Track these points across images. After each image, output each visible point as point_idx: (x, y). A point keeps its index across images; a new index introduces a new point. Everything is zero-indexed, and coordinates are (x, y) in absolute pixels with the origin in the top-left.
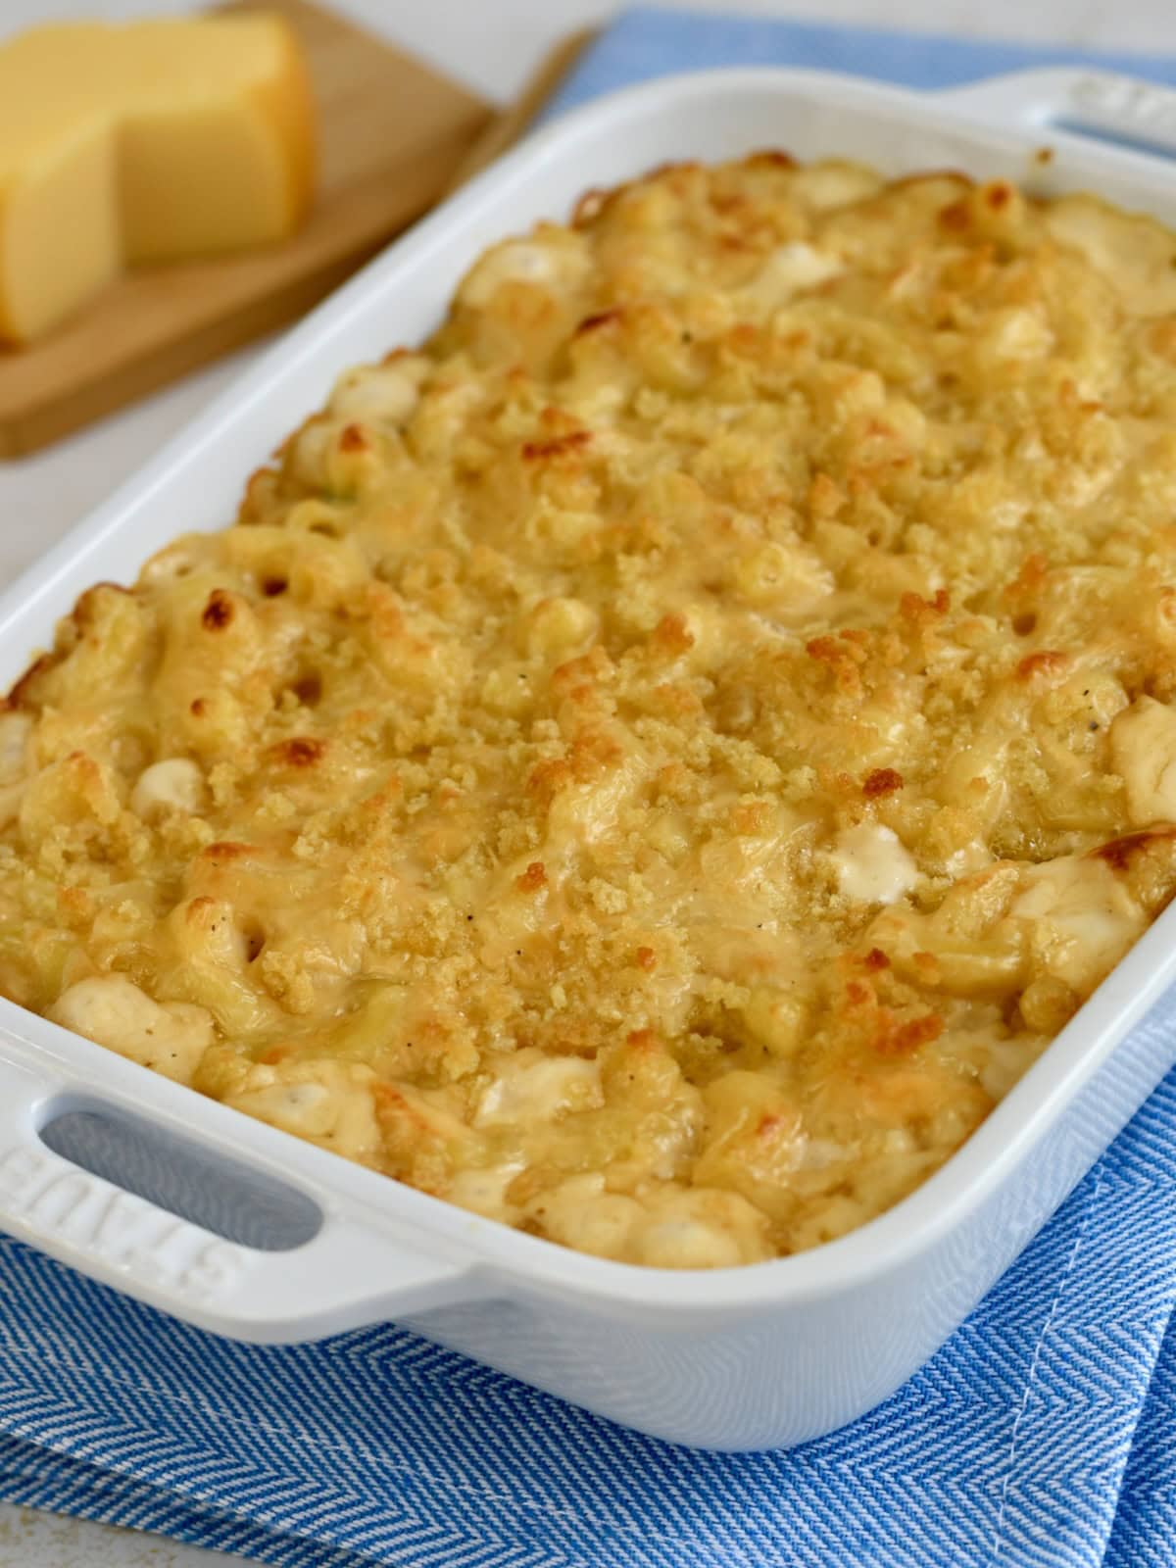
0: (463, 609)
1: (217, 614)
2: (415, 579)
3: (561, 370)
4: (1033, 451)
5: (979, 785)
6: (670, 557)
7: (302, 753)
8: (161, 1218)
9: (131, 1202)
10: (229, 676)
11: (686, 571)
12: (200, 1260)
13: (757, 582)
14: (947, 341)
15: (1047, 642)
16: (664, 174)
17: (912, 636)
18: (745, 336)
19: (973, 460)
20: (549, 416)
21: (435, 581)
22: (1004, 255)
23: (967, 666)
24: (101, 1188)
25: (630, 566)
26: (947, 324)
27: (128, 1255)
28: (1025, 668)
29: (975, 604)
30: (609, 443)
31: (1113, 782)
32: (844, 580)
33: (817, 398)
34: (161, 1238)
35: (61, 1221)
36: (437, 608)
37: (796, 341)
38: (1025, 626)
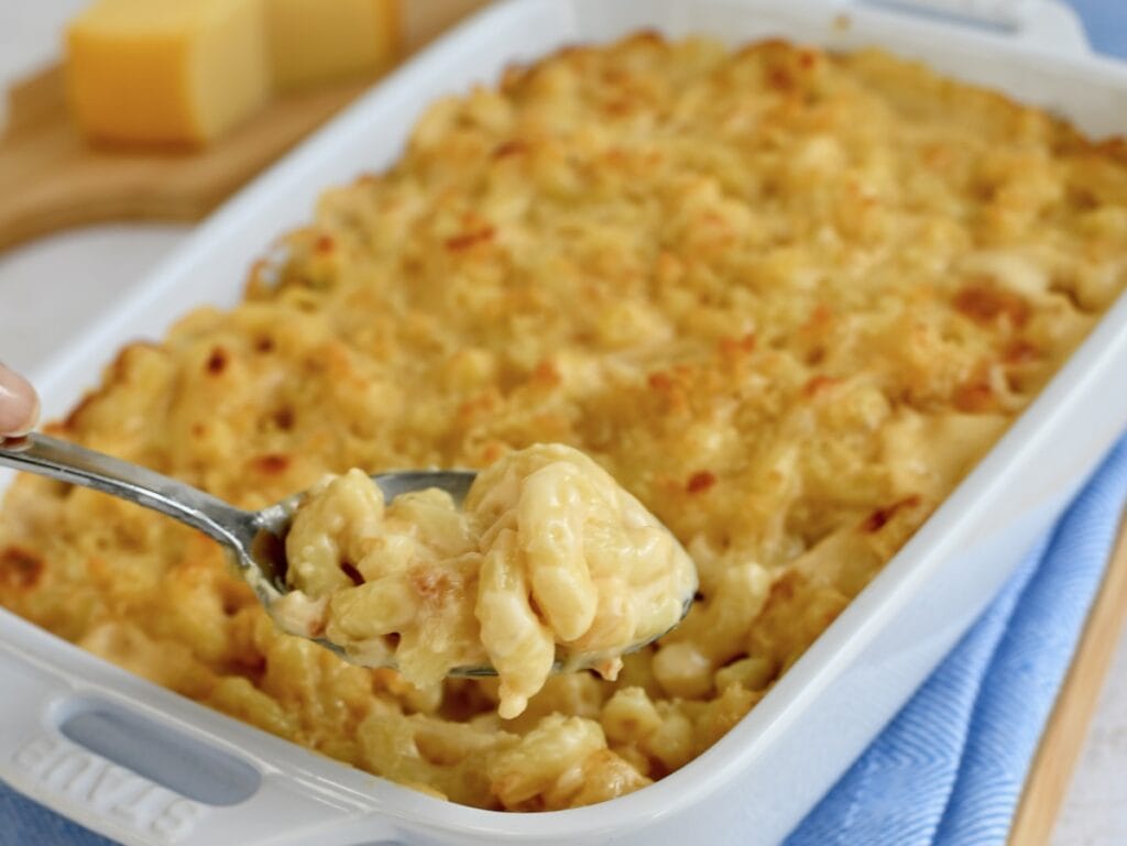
0: (398, 357)
1: (217, 364)
2: (365, 337)
3: (481, 190)
4: (828, 235)
5: (776, 477)
6: (551, 317)
7: (274, 464)
8: (139, 782)
9: (118, 771)
10: (224, 409)
11: (564, 326)
12: (166, 813)
13: (612, 330)
14: (769, 160)
15: (830, 368)
16: (569, 54)
17: (728, 368)
18: (617, 158)
19: (783, 241)
20: (468, 218)
21: (379, 337)
22: (812, 99)
23: (769, 389)
24: (97, 762)
25: (522, 324)
26: (768, 146)
27: (114, 810)
28: (811, 388)
29: (779, 344)
30: (512, 237)
31: (878, 470)
32: (682, 329)
33: (668, 199)
34: (137, 798)
35: (66, 787)
36: (379, 356)
37: (654, 159)
38: (816, 357)
